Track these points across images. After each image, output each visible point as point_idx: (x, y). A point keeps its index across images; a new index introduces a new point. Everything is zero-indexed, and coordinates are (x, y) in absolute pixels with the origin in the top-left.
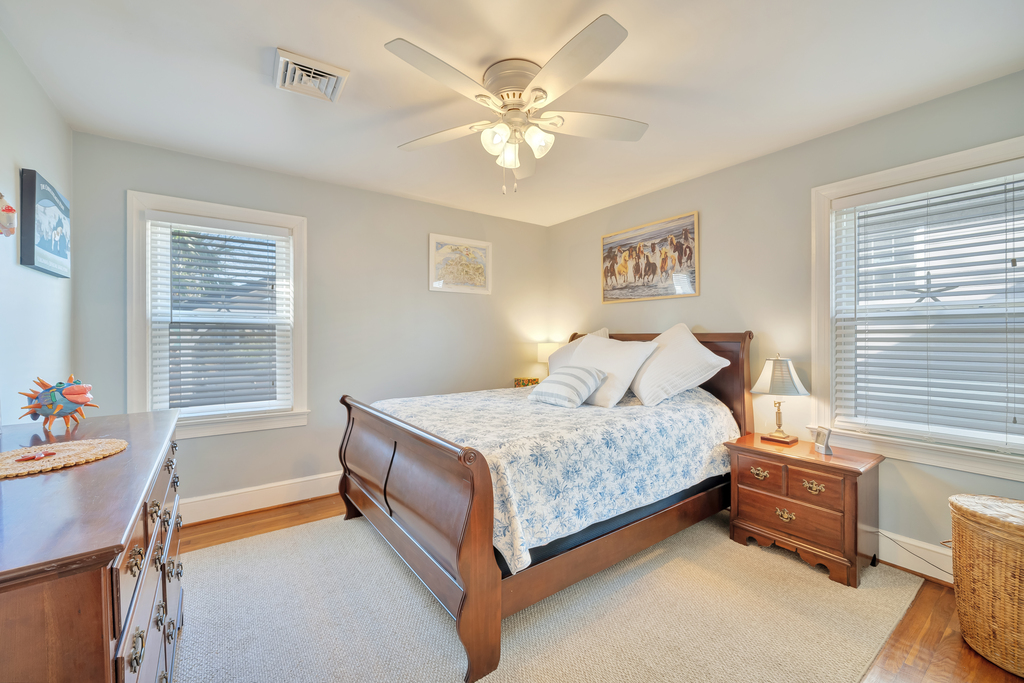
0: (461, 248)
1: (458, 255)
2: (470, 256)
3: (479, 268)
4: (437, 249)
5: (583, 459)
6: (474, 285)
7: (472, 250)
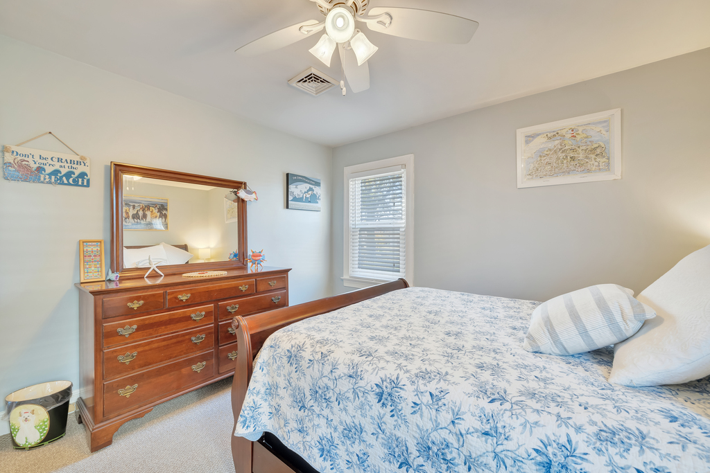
0: (563, 132)
1: (557, 142)
2: (578, 138)
3: (595, 149)
4: (527, 142)
5: (337, 390)
6: (589, 171)
7: (580, 129)
